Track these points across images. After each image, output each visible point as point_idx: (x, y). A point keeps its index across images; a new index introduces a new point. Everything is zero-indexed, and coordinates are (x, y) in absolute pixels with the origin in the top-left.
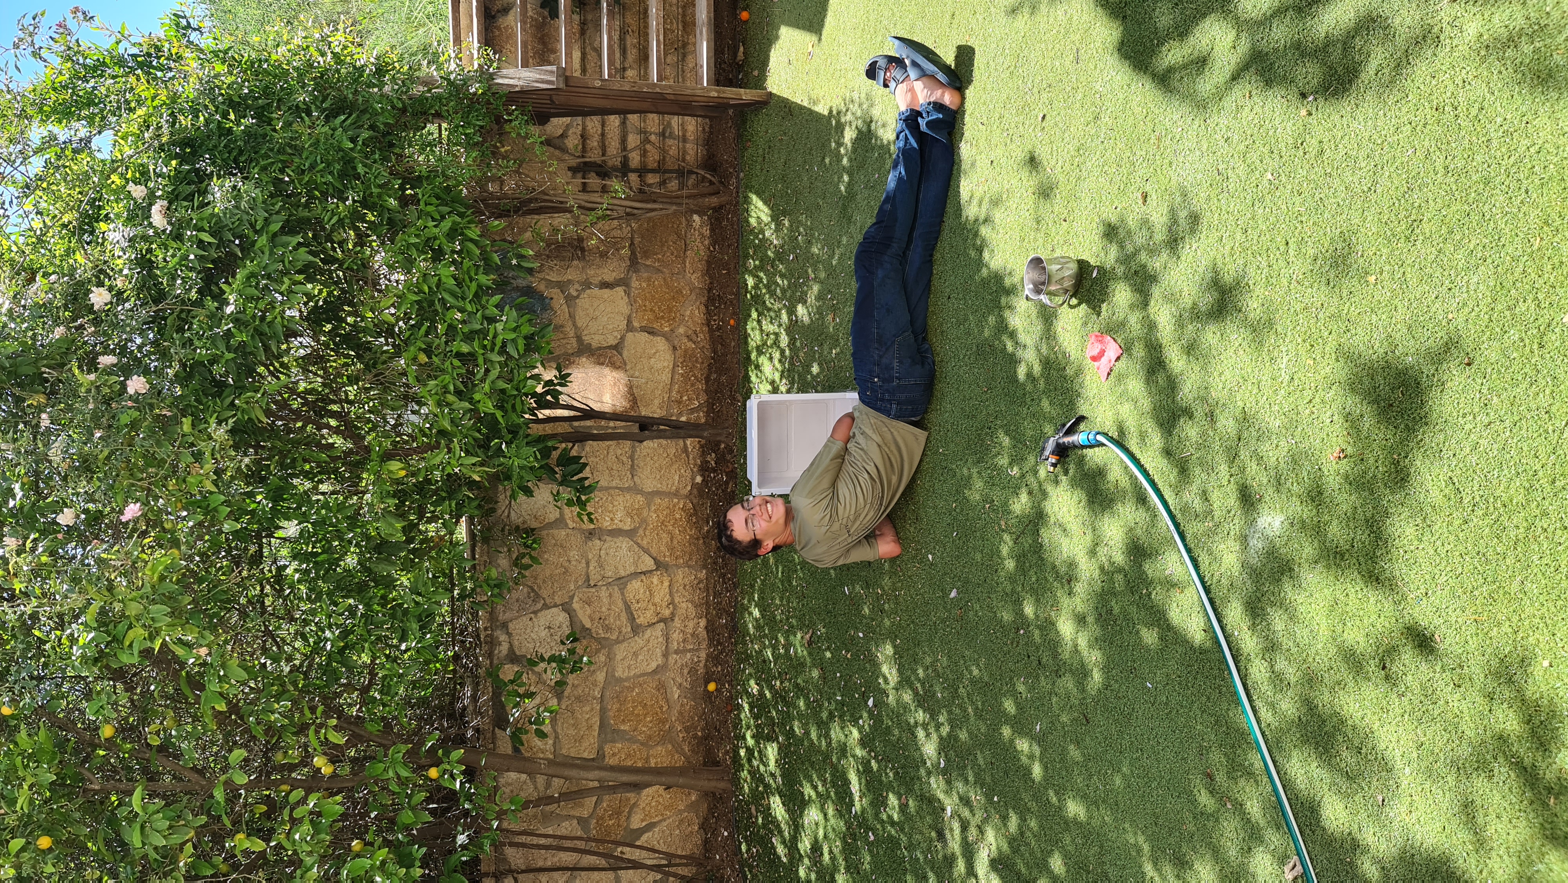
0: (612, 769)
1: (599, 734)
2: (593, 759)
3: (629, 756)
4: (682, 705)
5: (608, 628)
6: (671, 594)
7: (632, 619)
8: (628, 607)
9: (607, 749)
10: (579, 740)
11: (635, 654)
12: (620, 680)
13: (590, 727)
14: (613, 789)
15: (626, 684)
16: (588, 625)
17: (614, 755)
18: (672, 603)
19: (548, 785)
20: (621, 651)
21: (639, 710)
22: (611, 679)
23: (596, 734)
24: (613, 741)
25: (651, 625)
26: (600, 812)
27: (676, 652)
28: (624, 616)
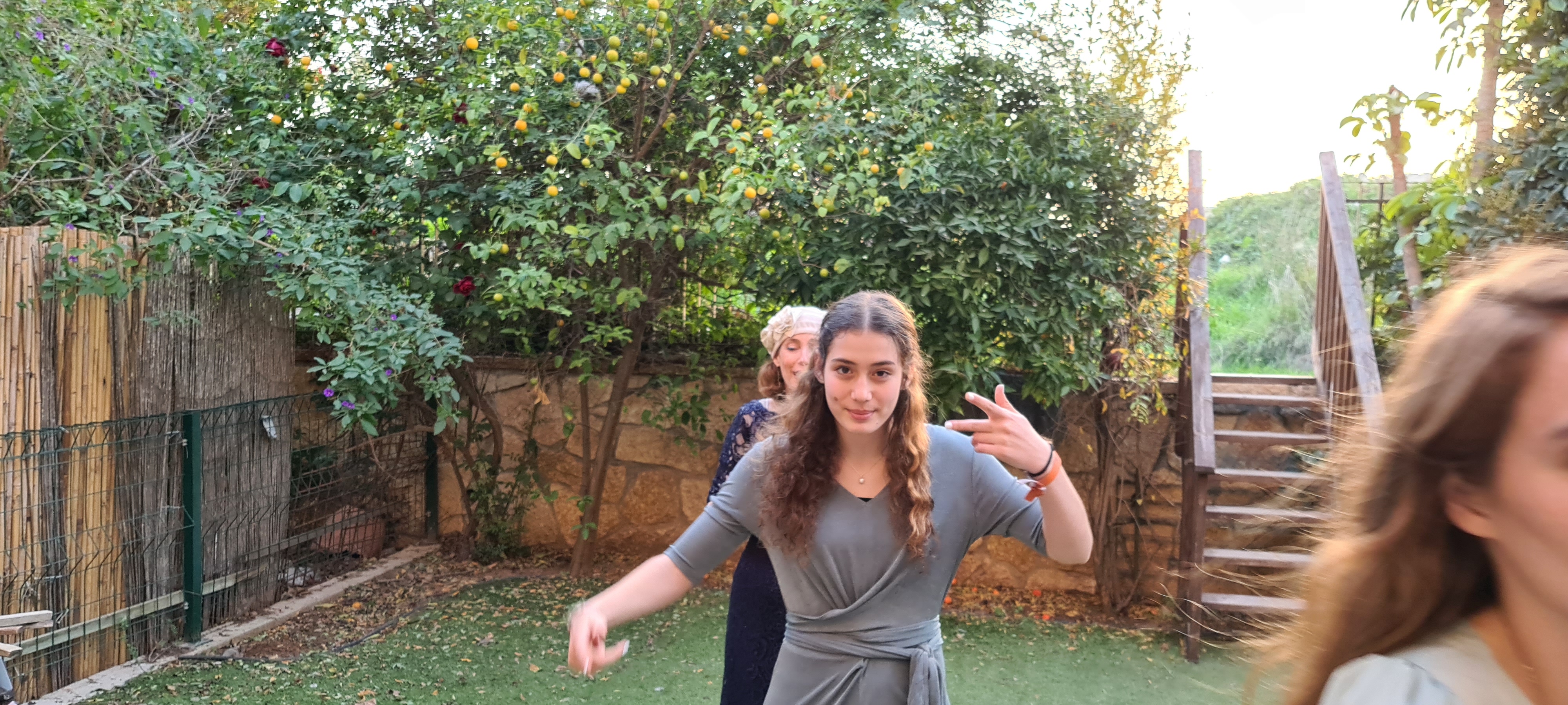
0: (604, 472)
1: (635, 462)
2: (613, 455)
3: (613, 486)
4: (651, 537)
9: (621, 468)
10: (633, 445)
12: (678, 482)
13: (642, 455)
14: (587, 473)
15: (675, 488)
17: (616, 473)
19: (598, 416)
21: (651, 498)
22: (681, 475)
23: (636, 460)
24: (627, 474)
26: (569, 459)
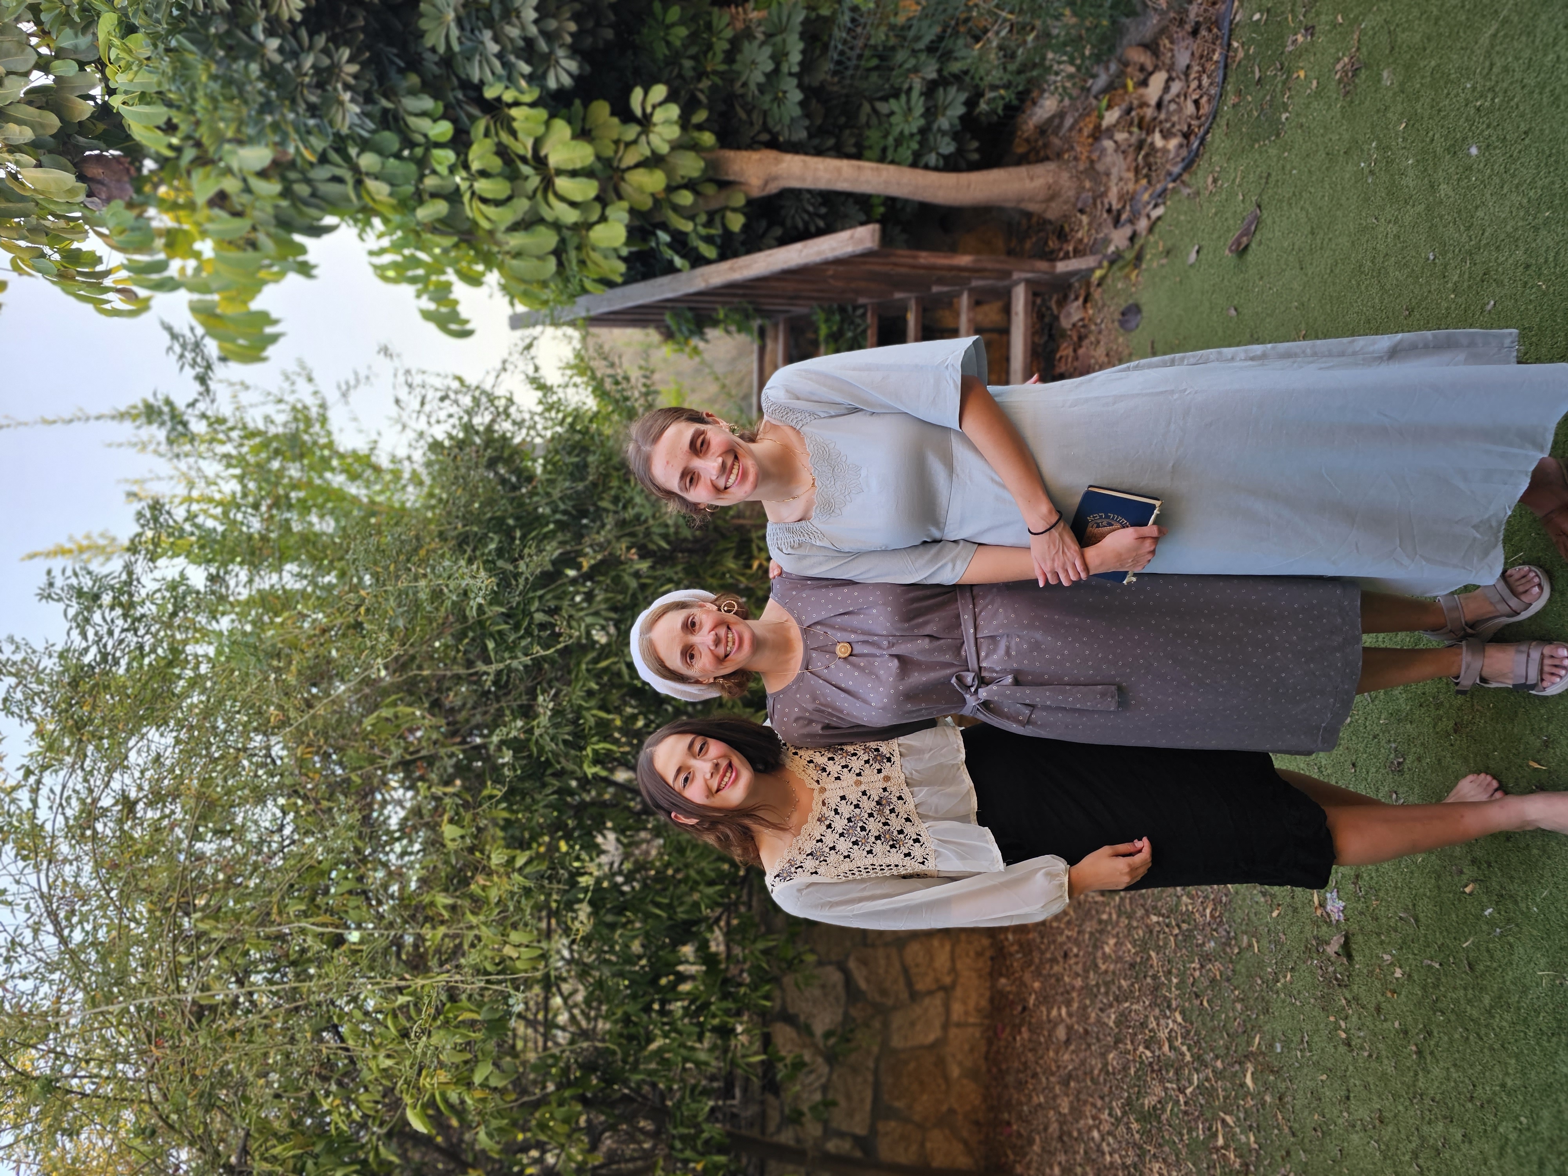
1: (872, 1109)
3: (903, 1136)
5: (884, 992)
6: (953, 960)
7: (909, 984)
8: (906, 970)
10: (852, 1112)
11: (913, 1024)
12: (894, 1052)
13: (862, 1100)
15: (902, 1056)
16: (863, 985)
17: (887, 1134)
18: (953, 970)
20: (898, 1020)
21: (915, 1087)
22: (885, 1049)
23: (868, 1106)
24: (886, 1118)
25: (930, 993)
27: (958, 1025)
28: (902, 982)
